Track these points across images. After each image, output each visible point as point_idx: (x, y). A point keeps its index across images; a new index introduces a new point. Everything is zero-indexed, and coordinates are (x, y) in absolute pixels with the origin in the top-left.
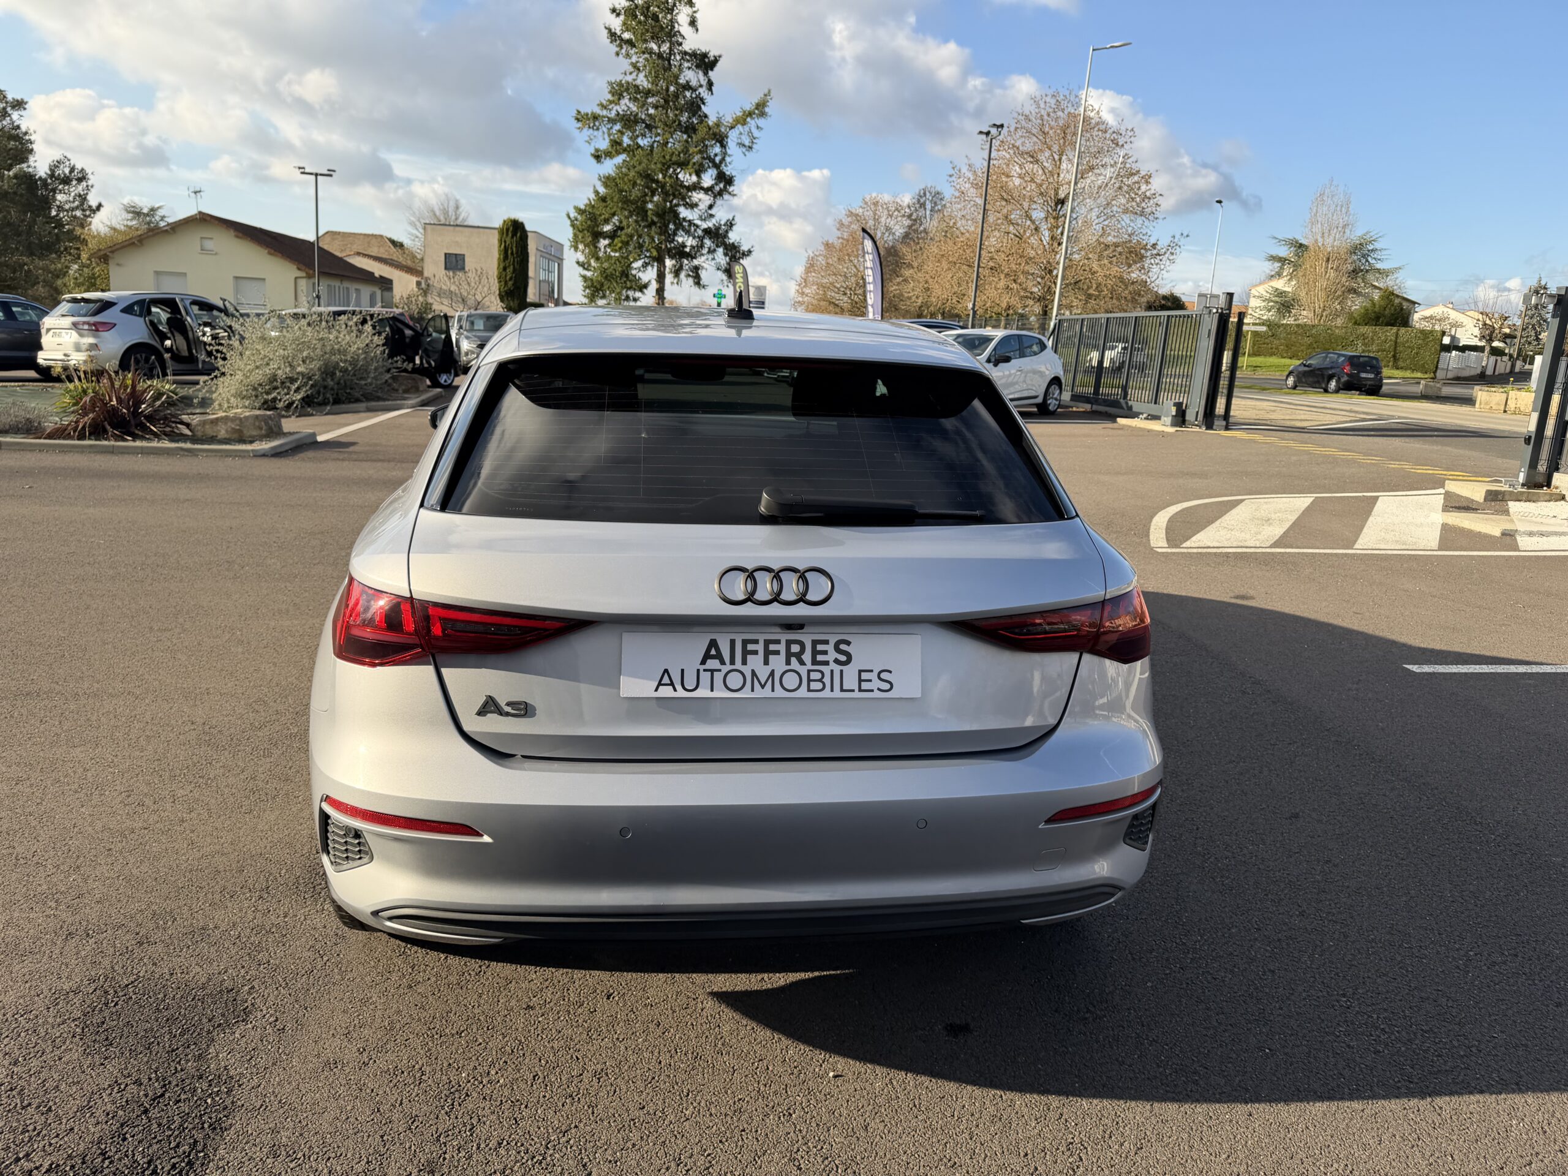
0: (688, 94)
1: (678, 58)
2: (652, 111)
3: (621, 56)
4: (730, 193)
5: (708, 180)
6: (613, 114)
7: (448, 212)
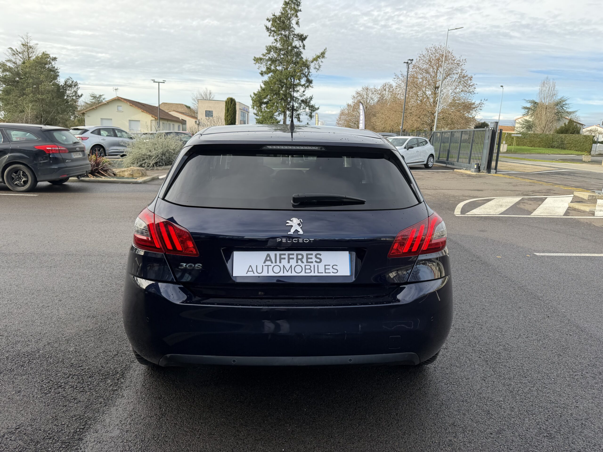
0: (295, 50)
1: (292, 36)
2: (282, 56)
3: (271, 36)
4: (311, 87)
5: (303, 81)
6: (267, 58)
7: (207, 95)
